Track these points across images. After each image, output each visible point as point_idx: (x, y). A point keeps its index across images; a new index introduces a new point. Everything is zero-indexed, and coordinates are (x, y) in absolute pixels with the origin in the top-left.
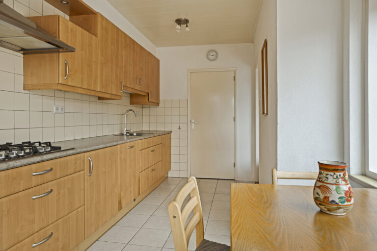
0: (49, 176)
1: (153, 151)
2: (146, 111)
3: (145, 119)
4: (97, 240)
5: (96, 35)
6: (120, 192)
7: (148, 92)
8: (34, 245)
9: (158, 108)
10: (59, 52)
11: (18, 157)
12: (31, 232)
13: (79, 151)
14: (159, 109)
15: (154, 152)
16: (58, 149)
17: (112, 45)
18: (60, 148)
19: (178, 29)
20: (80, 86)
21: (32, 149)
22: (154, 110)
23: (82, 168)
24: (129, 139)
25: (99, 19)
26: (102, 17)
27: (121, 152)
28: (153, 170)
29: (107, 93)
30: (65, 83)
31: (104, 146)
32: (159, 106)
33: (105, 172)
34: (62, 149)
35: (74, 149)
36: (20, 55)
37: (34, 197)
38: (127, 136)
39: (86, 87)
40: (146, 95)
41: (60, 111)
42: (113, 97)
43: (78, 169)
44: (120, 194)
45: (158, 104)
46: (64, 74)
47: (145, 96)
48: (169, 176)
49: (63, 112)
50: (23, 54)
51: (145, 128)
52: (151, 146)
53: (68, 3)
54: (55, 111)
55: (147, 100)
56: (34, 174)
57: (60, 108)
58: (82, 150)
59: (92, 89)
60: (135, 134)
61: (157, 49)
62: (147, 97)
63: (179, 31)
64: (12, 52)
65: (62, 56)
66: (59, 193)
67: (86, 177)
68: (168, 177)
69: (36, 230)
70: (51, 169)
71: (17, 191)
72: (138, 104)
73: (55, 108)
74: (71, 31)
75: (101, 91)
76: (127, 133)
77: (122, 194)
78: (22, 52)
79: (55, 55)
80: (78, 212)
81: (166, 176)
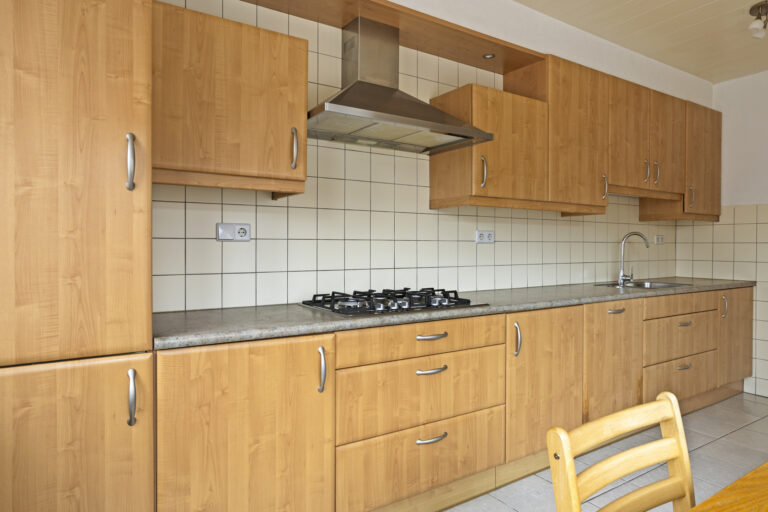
0: (441, 344)
1: (685, 325)
2: (683, 233)
3: (682, 252)
4: (534, 473)
5: (543, 99)
6: (585, 398)
7: (681, 192)
8: (419, 442)
9: (717, 227)
10: (471, 144)
11: (400, 310)
12: (415, 422)
13: (493, 309)
14: (720, 229)
15: (689, 328)
16: (465, 303)
17: (580, 107)
18: (468, 302)
19: (757, 30)
20: (511, 197)
21: (424, 300)
22: (704, 231)
23: (501, 340)
24: (629, 293)
25: (550, 66)
26: (557, 60)
27: (591, 321)
28: (685, 368)
29: (570, 204)
30: (482, 194)
31: (549, 305)
32: (718, 220)
33: (551, 353)
34: (472, 304)
35: (487, 305)
36: (425, 157)
37: (418, 372)
38: (624, 286)
39: (522, 196)
40: (676, 198)
41: (486, 239)
42: (585, 210)
43: (492, 341)
44: (587, 401)
45: (716, 218)
46: (480, 178)
47: (673, 201)
48: (746, 390)
49: (492, 241)
50: (430, 155)
51: (681, 271)
52: (679, 312)
53: (494, 56)
54: (477, 239)
55: (680, 210)
56: (419, 337)
57: (486, 235)
58: (501, 309)
59: (535, 199)
60: (647, 285)
61: (716, 87)
62: (680, 204)
63: (761, 35)
64: (414, 155)
65: (476, 150)
66: (458, 375)
67: (508, 356)
68: (742, 392)
69: (422, 421)
70: (446, 335)
71: (395, 358)
72: (657, 218)
73: (477, 234)
74: (493, 103)
75: (556, 200)
76: (624, 280)
77: (593, 402)
78: (428, 152)
79: (467, 148)
80: (492, 412)
81: (737, 387)
